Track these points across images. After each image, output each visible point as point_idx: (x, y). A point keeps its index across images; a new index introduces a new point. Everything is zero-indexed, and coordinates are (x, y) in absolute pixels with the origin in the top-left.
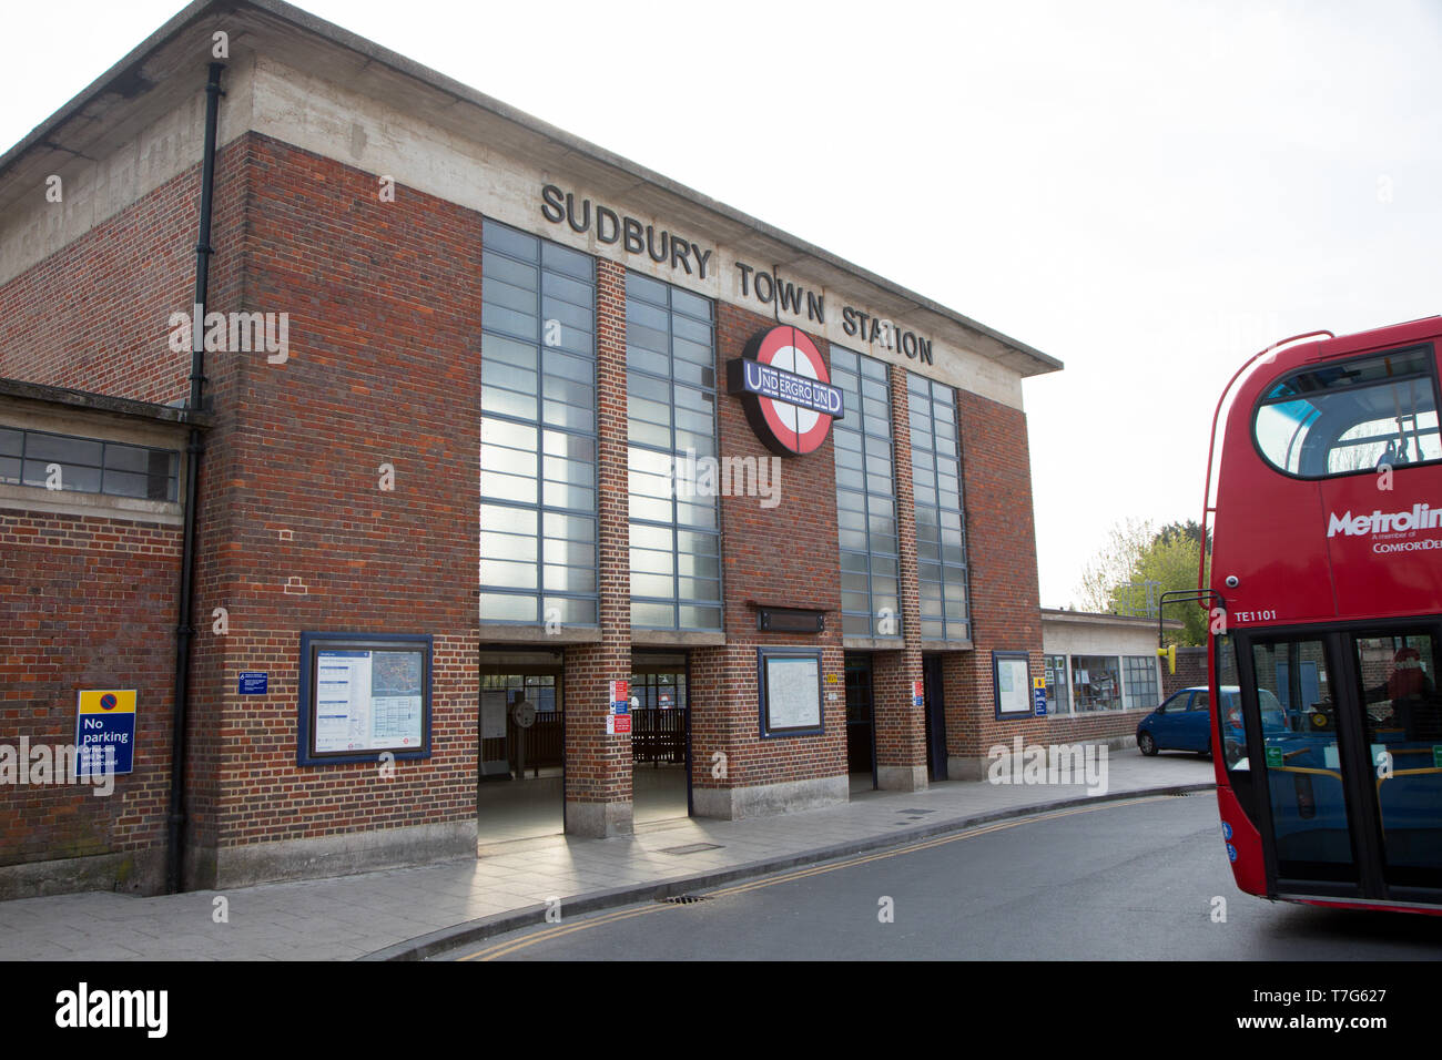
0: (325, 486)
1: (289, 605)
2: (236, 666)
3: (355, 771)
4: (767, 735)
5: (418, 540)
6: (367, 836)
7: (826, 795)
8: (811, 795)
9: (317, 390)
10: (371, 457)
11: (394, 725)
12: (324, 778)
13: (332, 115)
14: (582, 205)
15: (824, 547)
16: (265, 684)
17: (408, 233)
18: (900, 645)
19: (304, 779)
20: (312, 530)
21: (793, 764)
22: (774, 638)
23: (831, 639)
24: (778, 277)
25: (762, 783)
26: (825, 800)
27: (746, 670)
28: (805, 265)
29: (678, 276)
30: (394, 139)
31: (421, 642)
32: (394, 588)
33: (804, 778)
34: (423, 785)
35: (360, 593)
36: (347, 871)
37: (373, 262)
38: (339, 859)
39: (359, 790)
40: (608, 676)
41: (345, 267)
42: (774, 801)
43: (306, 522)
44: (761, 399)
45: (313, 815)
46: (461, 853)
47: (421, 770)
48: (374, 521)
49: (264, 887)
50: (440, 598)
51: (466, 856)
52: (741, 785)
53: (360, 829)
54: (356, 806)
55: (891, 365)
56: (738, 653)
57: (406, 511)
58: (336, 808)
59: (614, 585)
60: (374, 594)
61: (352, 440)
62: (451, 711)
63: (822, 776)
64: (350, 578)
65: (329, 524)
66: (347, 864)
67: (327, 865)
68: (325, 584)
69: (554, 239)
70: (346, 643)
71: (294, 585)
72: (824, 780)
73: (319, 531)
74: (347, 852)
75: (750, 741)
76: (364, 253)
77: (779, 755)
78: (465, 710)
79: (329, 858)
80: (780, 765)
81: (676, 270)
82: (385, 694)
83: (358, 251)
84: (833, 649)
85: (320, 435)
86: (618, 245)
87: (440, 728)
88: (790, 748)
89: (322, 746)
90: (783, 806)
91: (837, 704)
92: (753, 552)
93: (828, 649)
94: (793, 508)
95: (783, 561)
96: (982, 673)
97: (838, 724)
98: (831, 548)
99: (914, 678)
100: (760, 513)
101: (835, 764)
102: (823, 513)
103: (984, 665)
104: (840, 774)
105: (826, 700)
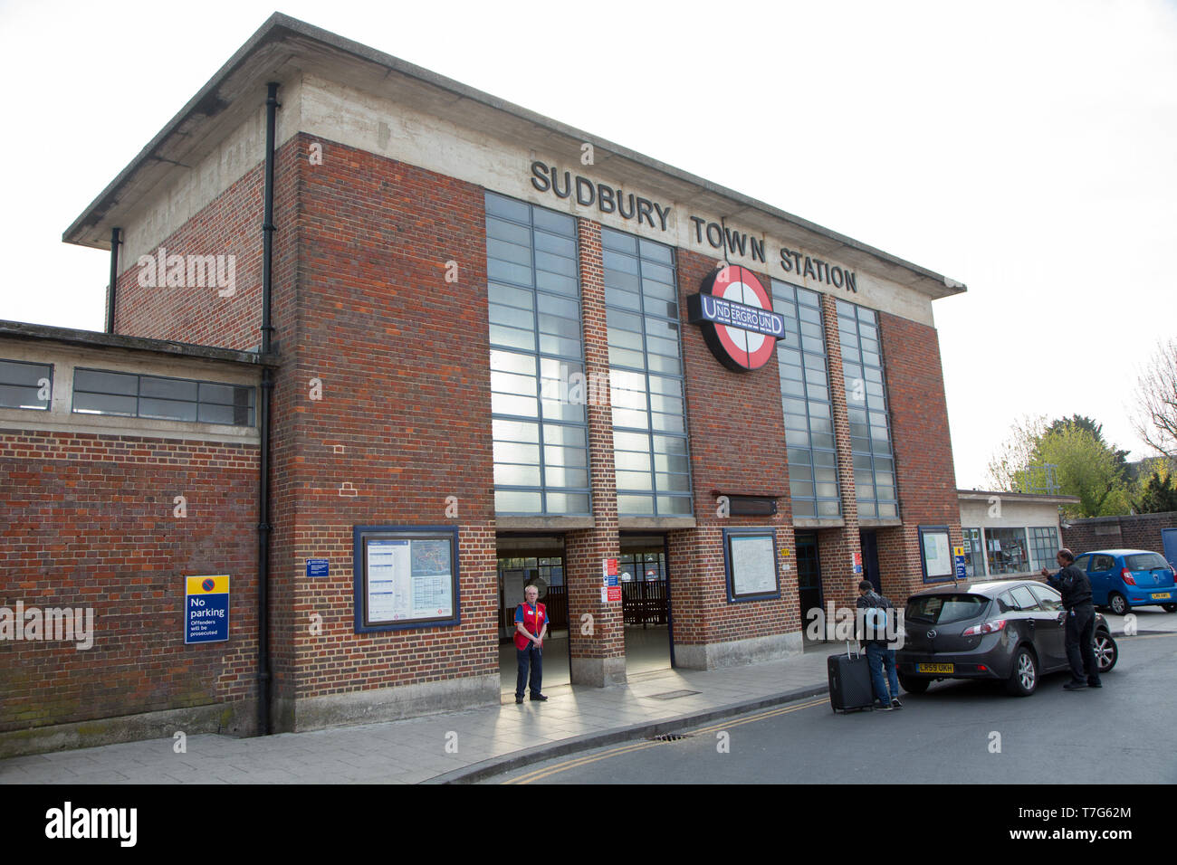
0: (368, 410)
1: (343, 505)
2: (304, 554)
3: (400, 636)
4: (733, 600)
5: (444, 450)
6: (412, 688)
7: (784, 648)
8: (772, 649)
9: (358, 333)
11: (430, 599)
12: (376, 642)
13: (362, 115)
14: (564, 176)
15: (774, 444)
16: (326, 569)
17: (425, 206)
18: (840, 523)
19: (360, 644)
20: (359, 445)
21: (756, 623)
22: (736, 520)
23: (783, 520)
24: (725, 227)
25: (731, 640)
26: (783, 652)
27: (714, 547)
28: (750, 216)
29: (644, 229)
30: (413, 132)
31: (450, 532)
32: (426, 489)
33: (765, 635)
34: (455, 647)
35: (399, 494)
36: (397, 717)
37: (400, 230)
38: (390, 707)
39: (404, 652)
40: (601, 555)
41: (377, 234)
42: (741, 654)
43: (355, 438)
44: (716, 326)
45: (369, 672)
46: (488, 701)
47: (453, 635)
48: (407, 436)
49: (332, 729)
50: (463, 496)
51: (492, 703)
52: (713, 642)
53: (406, 683)
54: (402, 664)
55: (822, 294)
56: (707, 534)
57: (433, 427)
58: (386, 666)
59: (603, 481)
60: (410, 494)
61: (388, 372)
62: (475, 586)
63: (780, 633)
64: (392, 482)
65: (372, 439)
66: (397, 711)
67: (381, 711)
68: (371, 487)
69: (543, 204)
70: (389, 534)
71: (349, 490)
72: (782, 636)
73: (365, 445)
74: (396, 701)
75: (720, 605)
76: (391, 223)
77: (744, 616)
78: (487, 586)
79: (383, 706)
80: (744, 625)
81: (643, 225)
82: (421, 574)
83: (387, 222)
84: (785, 528)
85: (363, 369)
86: (594, 207)
87: (467, 601)
88: (753, 610)
89: (374, 617)
90: (749, 658)
91: (790, 573)
92: (715, 451)
93: (781, 528)
94: (747, 414)
95: (740, 458)
96: (910, 544)
97: (792, 590)
98: (779, 446)
99: (854, 550)
100: (720, 418)
101: (791, 623)
102: (771, 417)
103: (912, 537)
104: (795, 630)
105: (781, 570)
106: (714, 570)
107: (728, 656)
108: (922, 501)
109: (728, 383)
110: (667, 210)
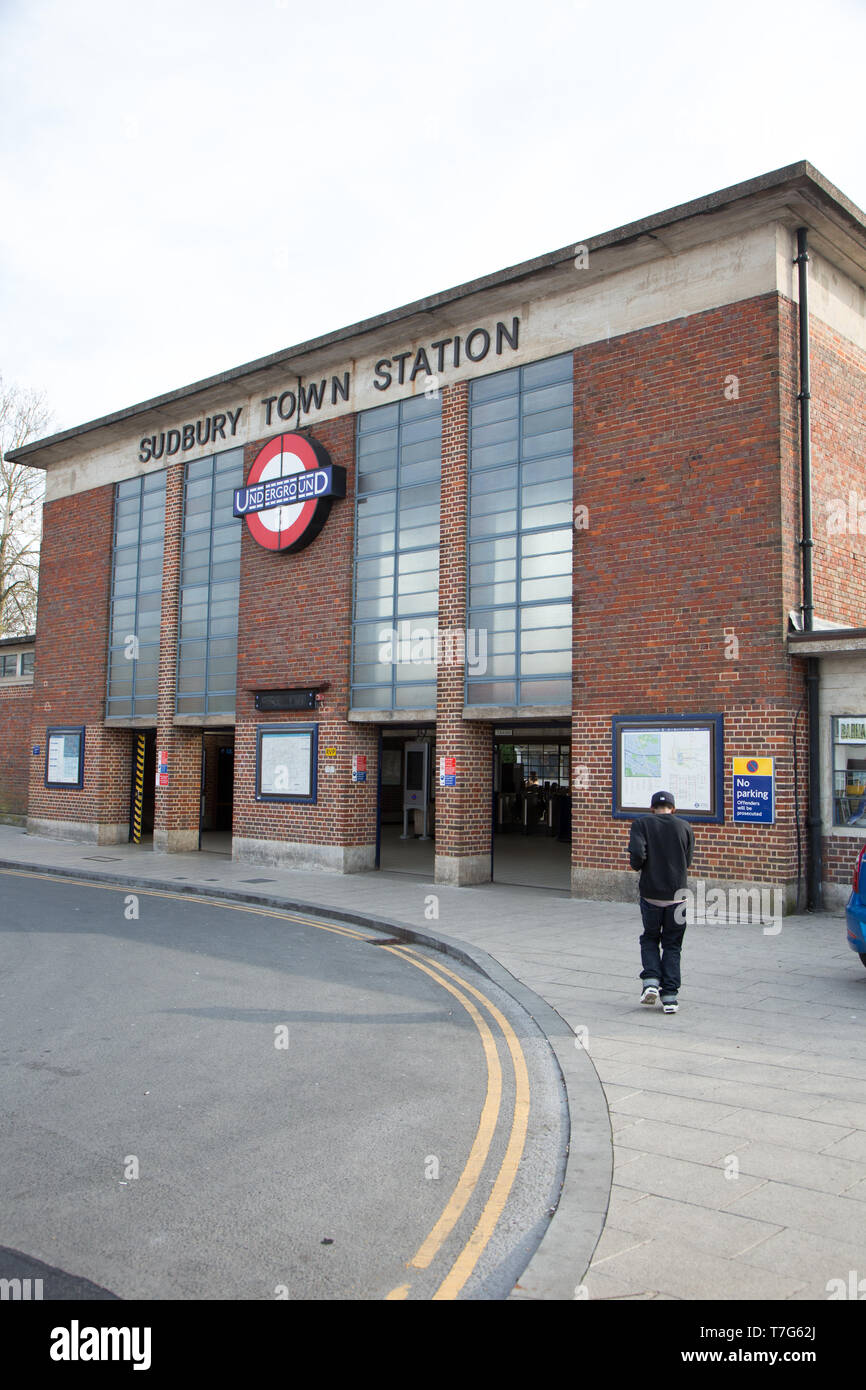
3: (60, 792)
4: (258, 798)
7: (317, 861)
8: (302, 858)
10: (69, 640)
11: (70, 771)
12: (52, 794)
13: (66, 474)
15: (332, 625)
16: (38, 751)
17: (85, 516)
19: (47, 794)
20: (52, 680)
21: (286, 826)
23: (333, 714)
24: (301, 387)
25: (257, 838)
26: (316, 865)
27: (249, 744)
29: (218, 445)
30: (86, 467)
31: (81, 730)
32: (75, 704)
33: (296, 841)
34: (81, 803)
35: (64, 708)
40: (159, 747)
41: (65, 549)
42: (267, 855)
46: (90, 842)
48: (70, 671)
50: (89, 706)
52: (240, 836)
53: (61, 820)
54: (60, 809)
55: (443, 389)
56: (243, 730)
57: (79, 663)
58: (54, 809)
59: (164, 688)
60: (69, 707)
62: (91, 766)
63: (314, 843)
64: (63, 700)
65: (57, 676)
66: (57, 835)
68: (55, 704)
69: (147, 472)
70: (58, 732)
71: (48, 707)
72: (317, 846)
73: (55, 680)
75: (249, 802)
77: (273, 816)
80: (273, 825)
81: (215, 443)
82: (68, 756)
84: (334, 724)
87: (86, 774)
88: (283, 812)
89: (50, 779)
90: (275, 860)
91: (335, 777)
92: (260, 646)
93: (328, 724)
94: (300, 597)
95: (287, 648)
96: (586, 748)
97: (335, 796)
98: (339, 625)
99: (445, 753)
100: (269, 610)
101: (329, 834)
102: (332, 592)
103: (593, 736)
104: (334, 844)
105: (323, 772)
107: (253, 852)
108: (637, 670)
109: (282, 569)
110: (240, 410)
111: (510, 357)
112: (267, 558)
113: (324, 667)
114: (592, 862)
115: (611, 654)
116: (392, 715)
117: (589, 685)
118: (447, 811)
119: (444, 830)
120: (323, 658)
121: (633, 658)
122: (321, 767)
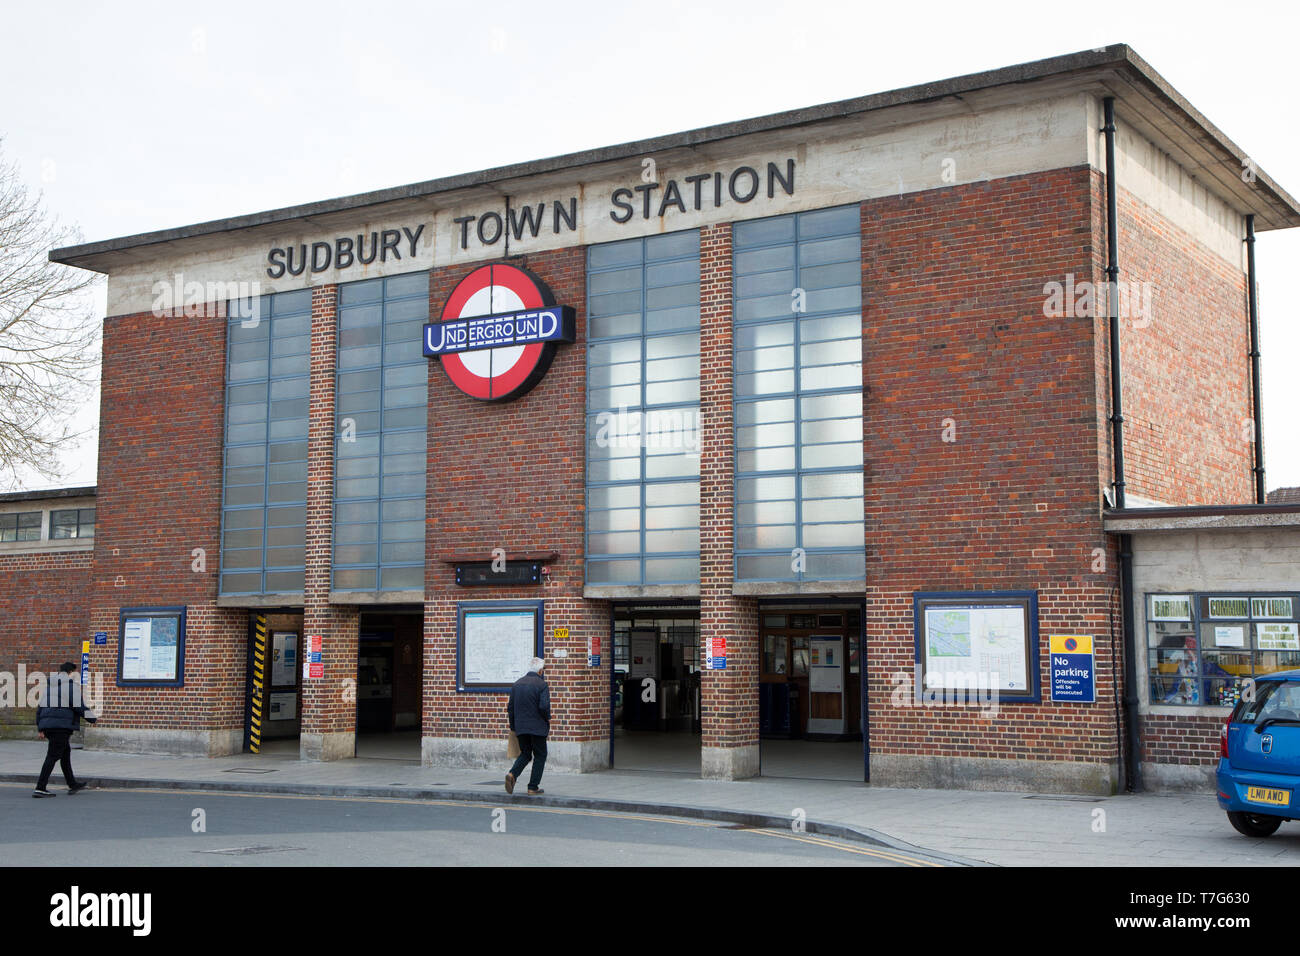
1: (116, 592)
2: (94, 629)
4: (463, 689)
6: (149, 732)
10: (157, 496)
11: (162, 665)
12: (130, 694)
16: (105, 639)
17: (179, 340)
19: (121, 694)
20: (127, 547)
21: (500, 721)
22: (482, 592)
23: (564, 590)
24: (510, 209)
25: (458, 736)
27: (444, 624)
29: (389, 267)
31: (181, 611)
32: (169, 577)
34: (179, 704)
35: (150, 582)
37: (161, 369)
39: (146, 704)
40: (308, 631)
41: (147, 379)
42: (473, 756)
43: (125, 542)
44: (441, 359)
45: (123, 715)
46: (199, 752)
47: (179, 694)
48: (158, 535)
49: (101, 752)
50: (193, 580)
52: (434, 735)
53: (146, 727)
56: (436, 609)
57: (175, 525)
58: (134, 713)
59: (314, 557)
60: (157, 581)
61: (148, 487)
62: (196, 656)
64: (147, 573)
65: (137, 541)
66: (138, 747)
67: (128, 746)
68: (133, 578)
70: (140, 614)
71: (119, 581)
73: (131, 546)
75: (446, 694)
76: (156, 364)
77: (481, 710)
78: (205, 656)
79: (130, 742)
80: (482, 721)
81: (386, 264)
82: (158, 644)
84: (566, 600)
86: (332, 268)
87: (189, 669)
88: (496, 705)
89: (127, 675)
90: (485, 762)
91: (567, 661)
92: (459, 509)
93: (557, 601)
94: (515, 454)
95: (497, 512)
96: (883, 626)
97: (568, 684)
98: (569, 487)
99: (713, 633)
100: (471, 468)
101: (561, 728)
102: (559, 450)
103: (891, 614)
104: (567, 739)
105: (551, 656)
106: (441, 651)
107: (453, 755)
108: (940, 544)
109: (488, 419)
110: (421, 228)
111: (782, 202)
112: (466, 407)
113: (550, 536)
114: (894, 747)
115: (908, 527)
116: (641, 590)
117: (886, 559)
118: (715, 697)
119: (713, 718)
120: (548, 525)
121: (936, 532)
122: (548, 650)
